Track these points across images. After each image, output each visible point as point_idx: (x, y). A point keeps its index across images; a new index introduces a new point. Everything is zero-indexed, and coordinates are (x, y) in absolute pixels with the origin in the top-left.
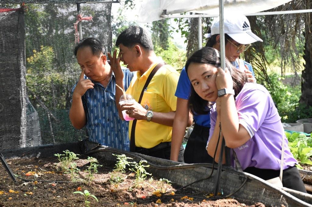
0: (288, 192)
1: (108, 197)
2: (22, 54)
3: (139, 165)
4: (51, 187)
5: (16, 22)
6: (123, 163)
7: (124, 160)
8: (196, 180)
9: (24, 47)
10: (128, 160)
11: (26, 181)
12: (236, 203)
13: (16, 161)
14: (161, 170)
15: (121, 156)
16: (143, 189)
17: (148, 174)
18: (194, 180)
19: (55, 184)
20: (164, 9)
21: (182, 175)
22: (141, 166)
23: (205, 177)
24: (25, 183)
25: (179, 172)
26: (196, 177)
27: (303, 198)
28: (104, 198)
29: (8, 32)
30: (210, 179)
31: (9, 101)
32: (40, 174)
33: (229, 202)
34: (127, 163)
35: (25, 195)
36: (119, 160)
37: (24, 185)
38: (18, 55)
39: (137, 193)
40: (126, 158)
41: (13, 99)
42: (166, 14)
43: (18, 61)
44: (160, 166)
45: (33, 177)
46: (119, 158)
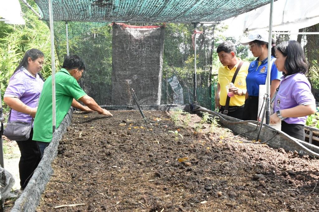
0: (300, 143)
1: (192, 136)
2: (161, 52)
3: (214, 119)
4: (164, 127)
5: (159, 33)
6: (206, 117)
7: (207, 116)
8: (248, 131)
9: (163, 48)
10: (210, 116)
11: (152, 123)
12: (267, 147)
13: (154, 112)
14: (230, 124)
15: (205, 113)
16: (214, 134)
17: (219, 125)
18: (247, 131)
19: (167, 126)
20: (247, 28)
21: (240, 128)
22: (214, 120)
23: (253, 129)
24: (151, 124)
25: (239, 125)
26: (248, 129)
27: (310, 147)
28: (189, 137)
29: (155, 39)
30: (256, 131)
31: (152, 77)
32: (160, 119)
33: (263, 146)
34: (209, 118)
35: (148, 130)
36: (204, 116)
37: (150, 125)
38: (159, 52)
39: (210, 136)
40: (209, 115)
41: (155, 77)
42: (247, 31)
43: (159, 56)
44: (229, 121)
45: (156, 121)
46: (204, 114)
